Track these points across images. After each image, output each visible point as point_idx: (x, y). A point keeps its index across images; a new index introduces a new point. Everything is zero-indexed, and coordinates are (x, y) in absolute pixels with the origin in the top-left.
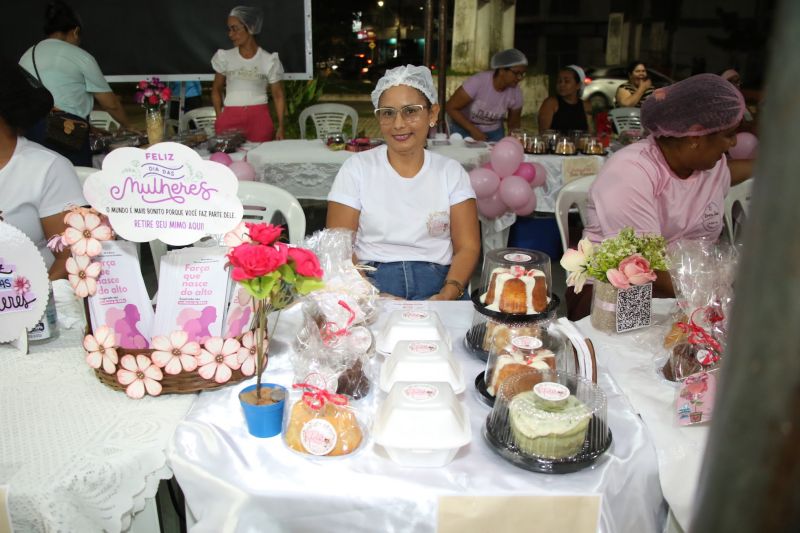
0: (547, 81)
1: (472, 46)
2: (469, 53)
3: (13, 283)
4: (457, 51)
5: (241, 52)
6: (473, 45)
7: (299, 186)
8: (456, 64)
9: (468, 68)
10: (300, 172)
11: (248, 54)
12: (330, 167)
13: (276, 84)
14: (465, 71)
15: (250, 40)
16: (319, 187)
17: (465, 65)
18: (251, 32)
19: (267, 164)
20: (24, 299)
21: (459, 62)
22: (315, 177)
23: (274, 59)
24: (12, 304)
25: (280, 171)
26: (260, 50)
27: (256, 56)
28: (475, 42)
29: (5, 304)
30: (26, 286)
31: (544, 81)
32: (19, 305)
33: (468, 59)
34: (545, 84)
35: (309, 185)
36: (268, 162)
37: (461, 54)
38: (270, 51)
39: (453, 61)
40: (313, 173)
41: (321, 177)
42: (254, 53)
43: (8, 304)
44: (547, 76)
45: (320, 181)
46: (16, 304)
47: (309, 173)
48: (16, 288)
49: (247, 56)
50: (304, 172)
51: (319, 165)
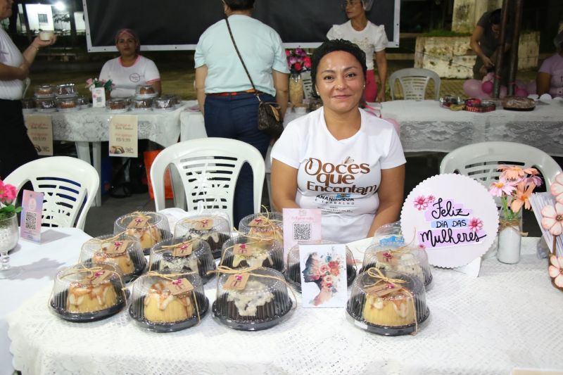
0: (539, 37)
1: (472, 9)
2: (469, 15)
3: (468, 223)
4: (457, 14)
5: (353, 25)
6: (473, 7)
7: (429, 140)
8: (456, 26)
9: (469, 29)
10: (431, 129)
11: (359, 27)
12: (457, 125)
13: (381, 51)
14: (465, 32)
15: (363, 15)
16: (446, 141)
17: (465, 26)
18: (365, 8)
19: (403, 122)
20: (476, 235)
21: (460, 23)
22: (444, 133)
23: (382, 31)
24: (465, 238)
25: (414, 128)
26: (369, 23)
27: (366, 29)
28: (476, 5)
29: (459, 239)
30: (479, 225)
31: (536, 38)
32: (471, 239)
33: (468, 21)
34: (537, 41)
35: (438, 140)
36: (403, 120)
37: (462, 16)
38: (377, 24)
39: (454, 23)
40: (443, 130)
41: (449, 133)
42: (364, 26)
43: (462, 239)
44: (539, 33)
45: (448, 136)
46: (469, 239)
47: (438, 129)
48: (471, 227)
49: (358, 29)
50: (435, 129)
51: (447, 123)
